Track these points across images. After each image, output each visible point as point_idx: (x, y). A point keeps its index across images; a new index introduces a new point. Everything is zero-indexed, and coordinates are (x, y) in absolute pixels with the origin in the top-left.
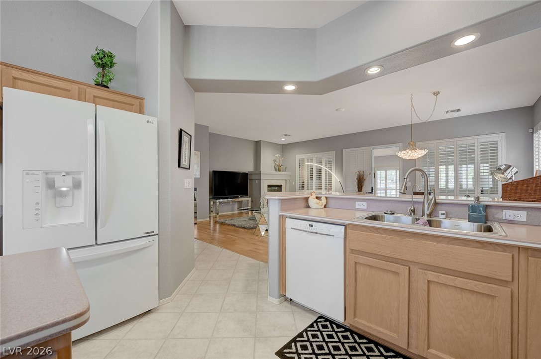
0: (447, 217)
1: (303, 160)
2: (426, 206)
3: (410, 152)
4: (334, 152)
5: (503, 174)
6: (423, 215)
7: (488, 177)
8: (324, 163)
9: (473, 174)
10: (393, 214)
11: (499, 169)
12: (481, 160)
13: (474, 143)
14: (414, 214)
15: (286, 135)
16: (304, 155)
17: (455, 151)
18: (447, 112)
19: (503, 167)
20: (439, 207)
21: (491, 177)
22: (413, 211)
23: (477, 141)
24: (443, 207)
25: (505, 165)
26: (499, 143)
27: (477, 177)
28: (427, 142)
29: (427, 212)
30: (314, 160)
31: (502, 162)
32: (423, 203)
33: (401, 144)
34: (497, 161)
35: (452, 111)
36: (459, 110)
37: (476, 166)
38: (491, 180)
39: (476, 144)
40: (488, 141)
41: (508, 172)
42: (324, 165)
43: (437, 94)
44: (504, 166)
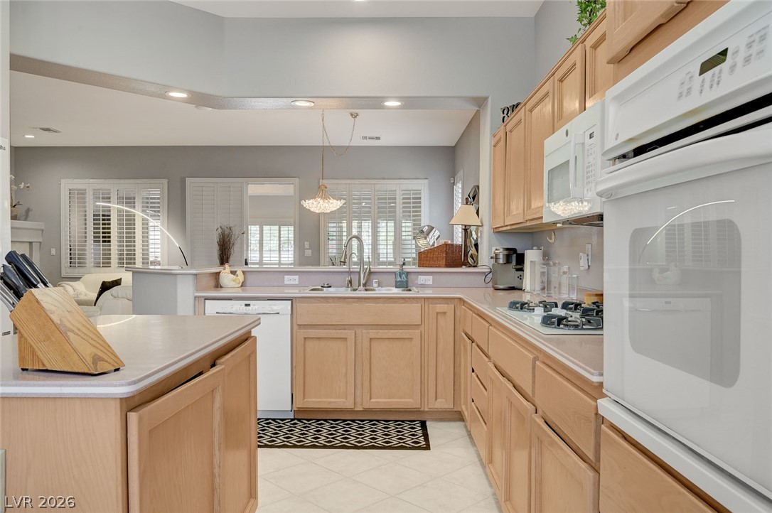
0: (379, 286)
1: (82, 193)
2: (362, 275)
3: (321, 202)
4: (165, 182)
5: (426, 238)
6: (359, 285)
7: (409, 242)
8: (138, 204)
9: (393, 238)
10: (330, 287)
11: (422, 232)
12: (404, 212)
13: (395, 191)
14: (351, 285)
15: (48, 130)
16: (87, 181)
17: (373, 200)
18: (364, 138)
19: (425, 229)
20: (372, 276)
21: (414, 242)
22: (350, 282)
23: (399, 187)
24: (376, 276)
25: (428, 226)
26: (422, 192)
27: (398, 243)
28: (336, 181)
29: (363, 281)
30: (114, 197)
31: (425, 222)
32: (359, 273)
33: (297, 180)
34: (420, 220)
35: (370, 138)
36: (378, 138)
37: (398, 223)
38: (414, 246)
39: (397, 192)
40: (410, 188)
41: (430, 236)
42: (140, 210)
43: (355, 117)
44: (427, 228)
